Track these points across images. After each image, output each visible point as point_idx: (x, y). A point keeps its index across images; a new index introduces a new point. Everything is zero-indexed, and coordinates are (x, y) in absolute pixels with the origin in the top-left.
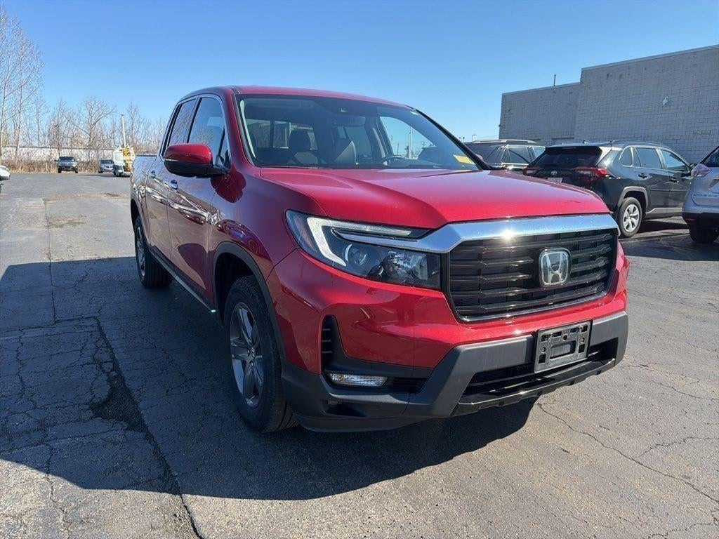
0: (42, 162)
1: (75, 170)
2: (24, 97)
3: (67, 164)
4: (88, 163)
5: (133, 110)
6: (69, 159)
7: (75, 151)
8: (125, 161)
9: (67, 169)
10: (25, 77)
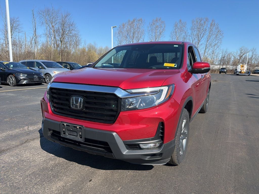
0: (216, 70)
1: (225, 72)
2: (215, 49)
3: (223, 70)
4: (231, 70)
5: (254, 50)
6: (224, 69)
7: (228, 66)
8: (241, 69)
9: (223, 72)
10: (217, 42)
